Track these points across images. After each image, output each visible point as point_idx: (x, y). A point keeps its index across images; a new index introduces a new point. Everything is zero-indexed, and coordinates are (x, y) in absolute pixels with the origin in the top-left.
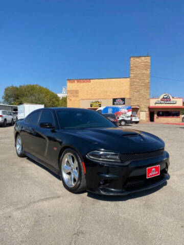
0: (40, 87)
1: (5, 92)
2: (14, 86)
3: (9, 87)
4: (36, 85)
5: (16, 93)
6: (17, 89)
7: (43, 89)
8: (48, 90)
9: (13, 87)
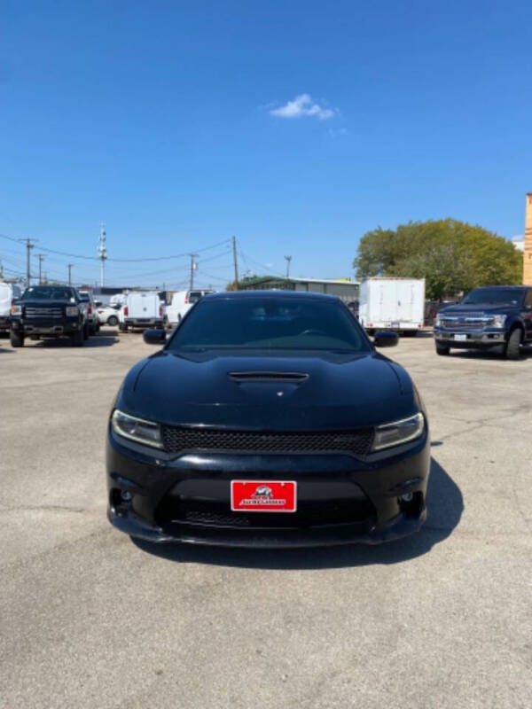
0: (459, 226)
1: (361, 249)
2: (384, 229)
3: (370, 234)
4: (448, 220)
5: (388, 248)
6: (390, 235)
7: (468, 229)
8: (484, 232)
9: (379, 231)
